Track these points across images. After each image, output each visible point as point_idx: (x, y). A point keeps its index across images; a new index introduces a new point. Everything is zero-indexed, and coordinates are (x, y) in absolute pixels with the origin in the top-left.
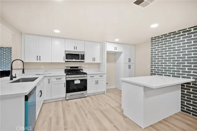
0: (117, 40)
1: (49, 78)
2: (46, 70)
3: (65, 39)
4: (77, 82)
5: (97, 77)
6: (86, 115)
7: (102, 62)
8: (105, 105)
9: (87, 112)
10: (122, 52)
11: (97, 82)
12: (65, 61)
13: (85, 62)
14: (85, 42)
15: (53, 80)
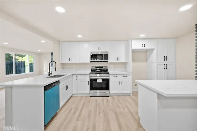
0: (142, 36)
1: (77, 76)
2: (76, 69)
3: (90, 41)
4: (99, 81)
5: (120, 78)
6: (99, 113)
7: (127, 62)
8: (124, 108)
9: (102, 110)
10: (154, 49)
11: (120, 83)
12: (91, 62)
13: (109, 62)
14: (109, 42)
15: (79, 77)
